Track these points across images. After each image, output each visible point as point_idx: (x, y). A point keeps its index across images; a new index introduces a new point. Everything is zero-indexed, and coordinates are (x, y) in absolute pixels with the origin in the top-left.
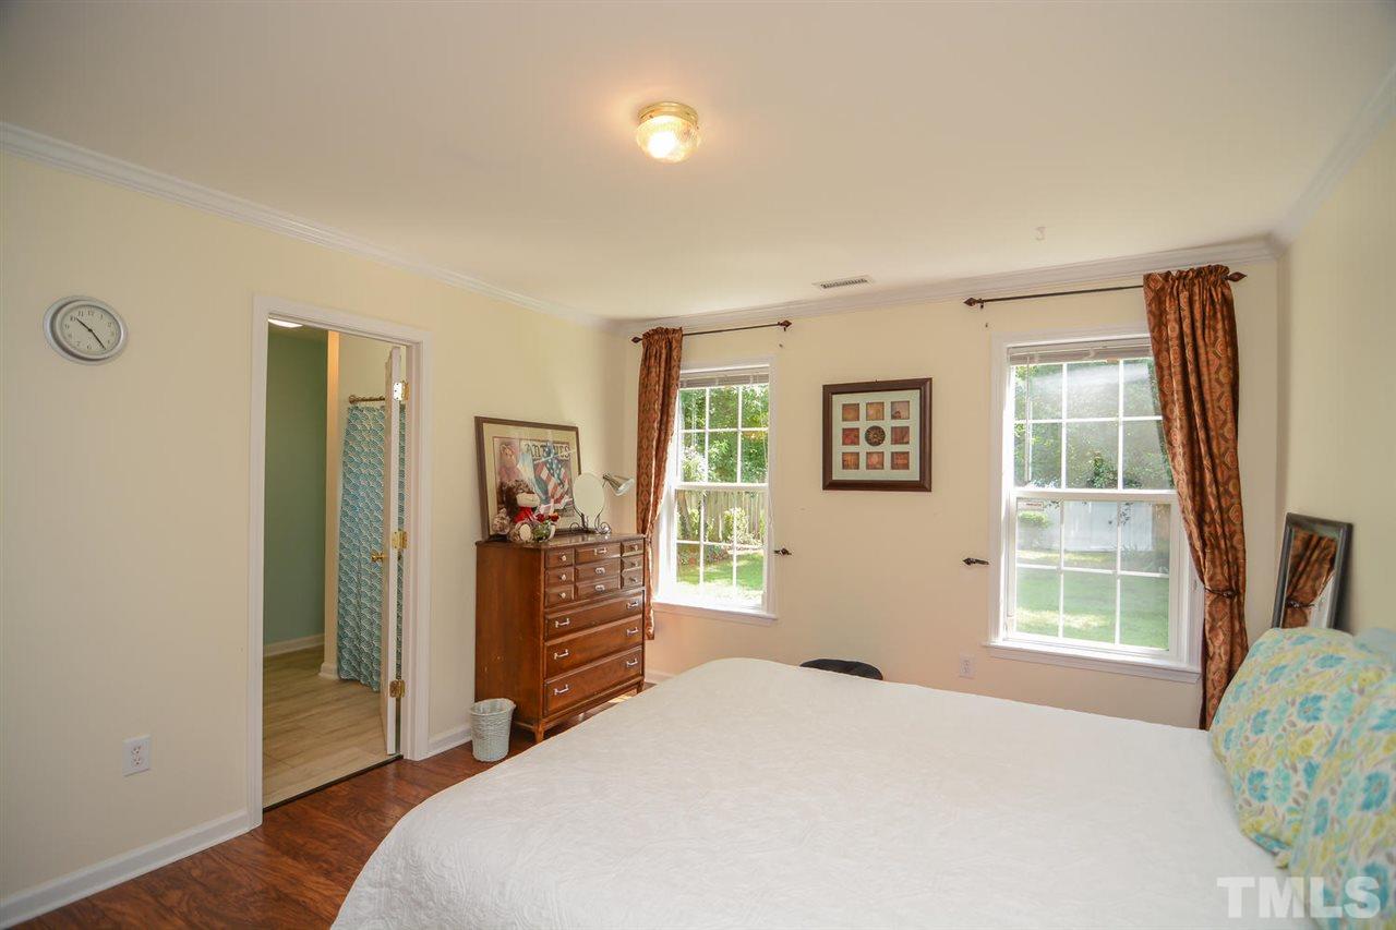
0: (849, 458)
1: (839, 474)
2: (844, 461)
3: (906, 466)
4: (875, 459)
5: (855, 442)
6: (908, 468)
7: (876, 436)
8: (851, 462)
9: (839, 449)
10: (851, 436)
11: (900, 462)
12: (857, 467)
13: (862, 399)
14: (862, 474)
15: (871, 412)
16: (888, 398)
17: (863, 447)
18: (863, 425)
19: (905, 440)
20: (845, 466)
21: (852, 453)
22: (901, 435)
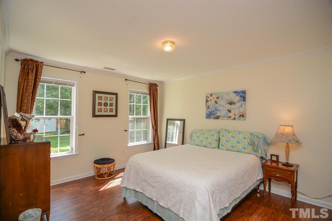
0: (99, 109)
1: (97, 113)
2: (98, 110)
3: (112, 112)
4: (106, 110)
5: (101, 105)
6: (113, 112)
7: (106, 104)
8: (100, 110)
9: (97, 107)
10: (100, 104)
11: (111, 111)
12: (101, 111)
13: (103, 95)
14: (103, 113)
15: (105, 99)
16: (109, 96)
17: (103, 107)
18: (103, 102)
19: (112, 106)
20: (98, 111)
21: (100, 108)
22: (111, 105)
